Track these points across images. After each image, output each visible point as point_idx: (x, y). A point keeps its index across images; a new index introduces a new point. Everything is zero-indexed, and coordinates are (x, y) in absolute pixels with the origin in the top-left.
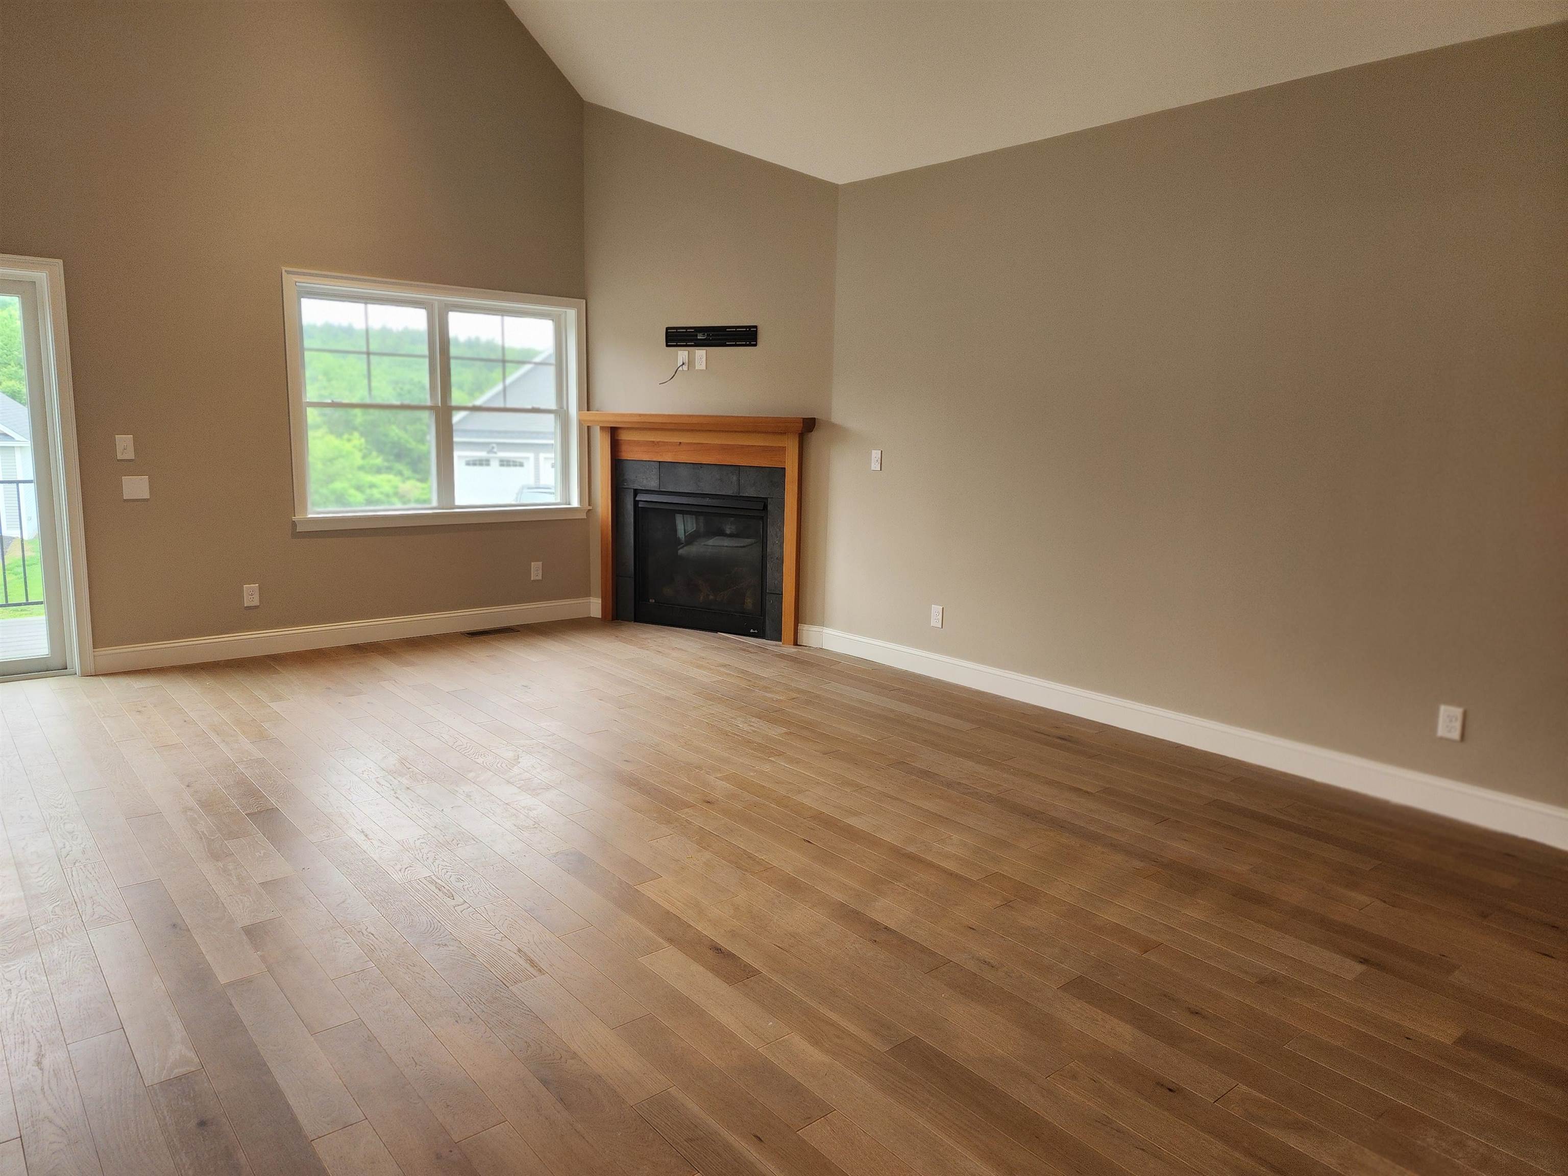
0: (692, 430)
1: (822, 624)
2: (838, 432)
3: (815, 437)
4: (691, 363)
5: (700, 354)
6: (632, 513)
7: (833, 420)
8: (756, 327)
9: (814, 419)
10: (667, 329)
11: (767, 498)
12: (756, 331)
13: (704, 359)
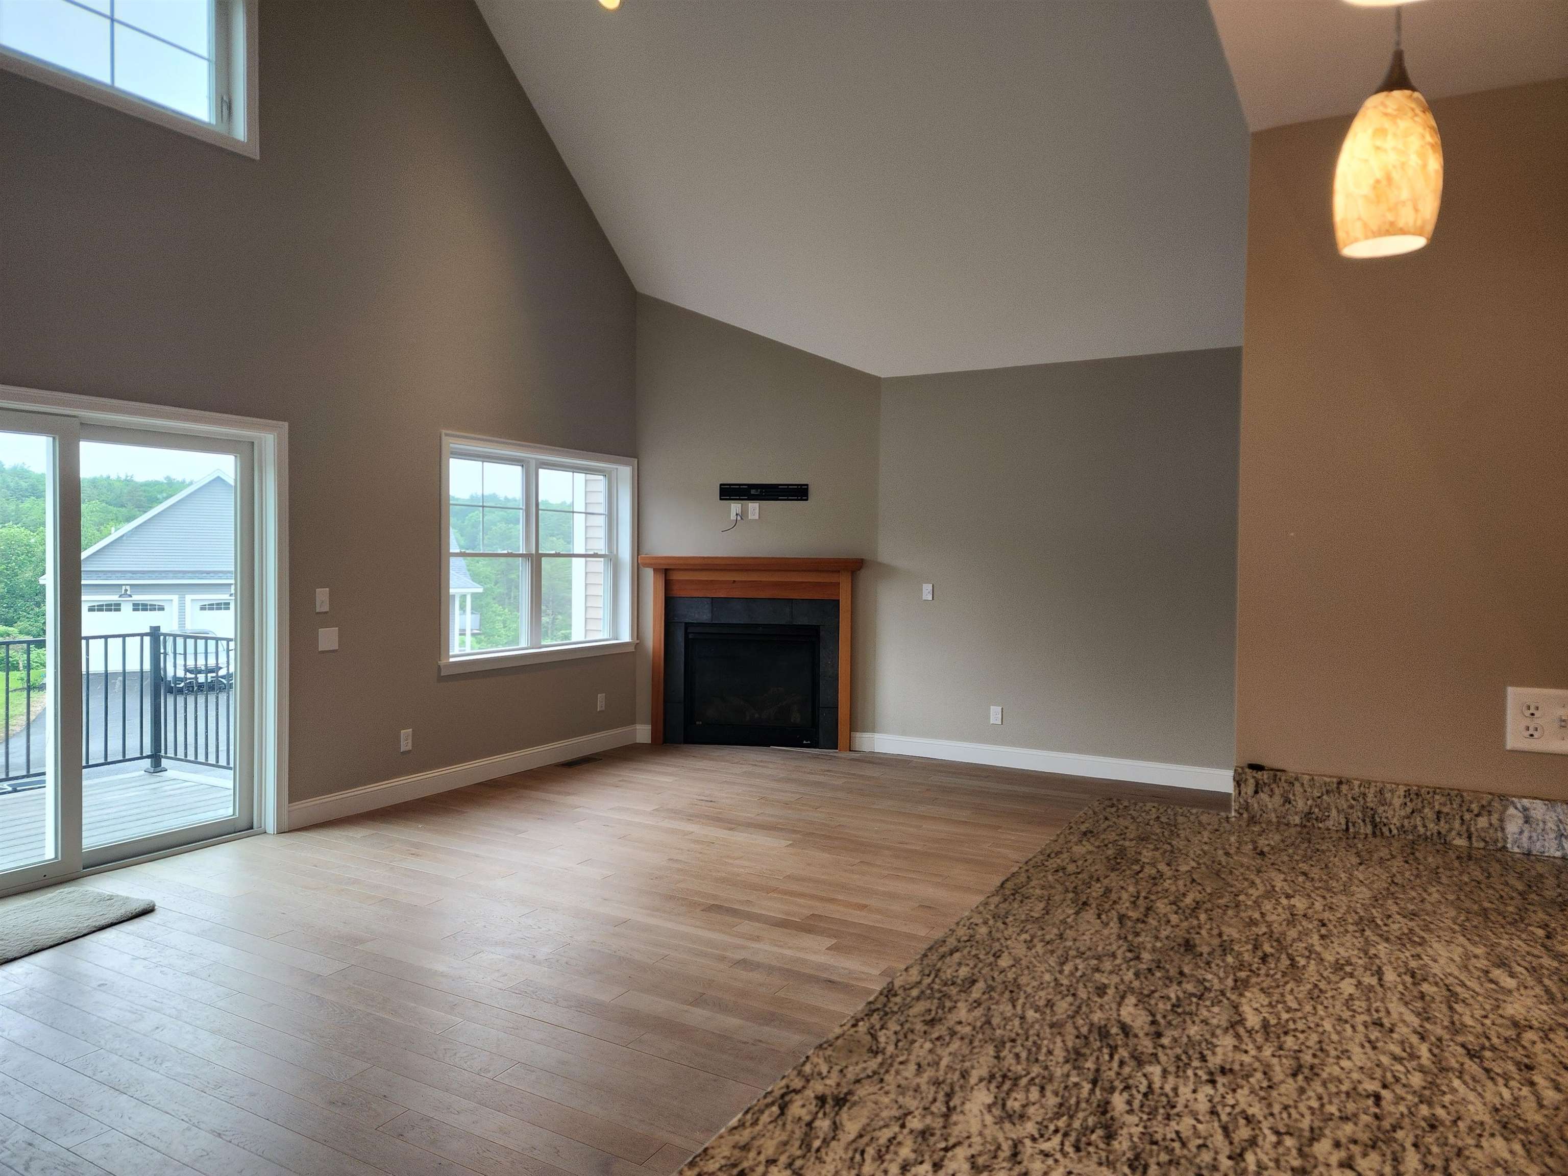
0: (747, 570)
1: (873, 730)
2: (886, 571)
3: (863, 574)
4: (743, 515)
5: (753, 507)
6: (683, 644)
7: (880, 559)
8: (807, 485)
9: (862, 560)
10: (721, 485)
11: (819, 626)
12: (807, 489)
13: (757, 511)
